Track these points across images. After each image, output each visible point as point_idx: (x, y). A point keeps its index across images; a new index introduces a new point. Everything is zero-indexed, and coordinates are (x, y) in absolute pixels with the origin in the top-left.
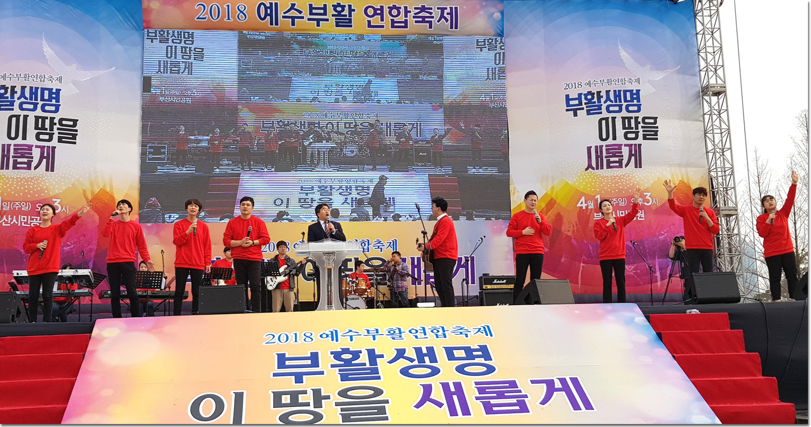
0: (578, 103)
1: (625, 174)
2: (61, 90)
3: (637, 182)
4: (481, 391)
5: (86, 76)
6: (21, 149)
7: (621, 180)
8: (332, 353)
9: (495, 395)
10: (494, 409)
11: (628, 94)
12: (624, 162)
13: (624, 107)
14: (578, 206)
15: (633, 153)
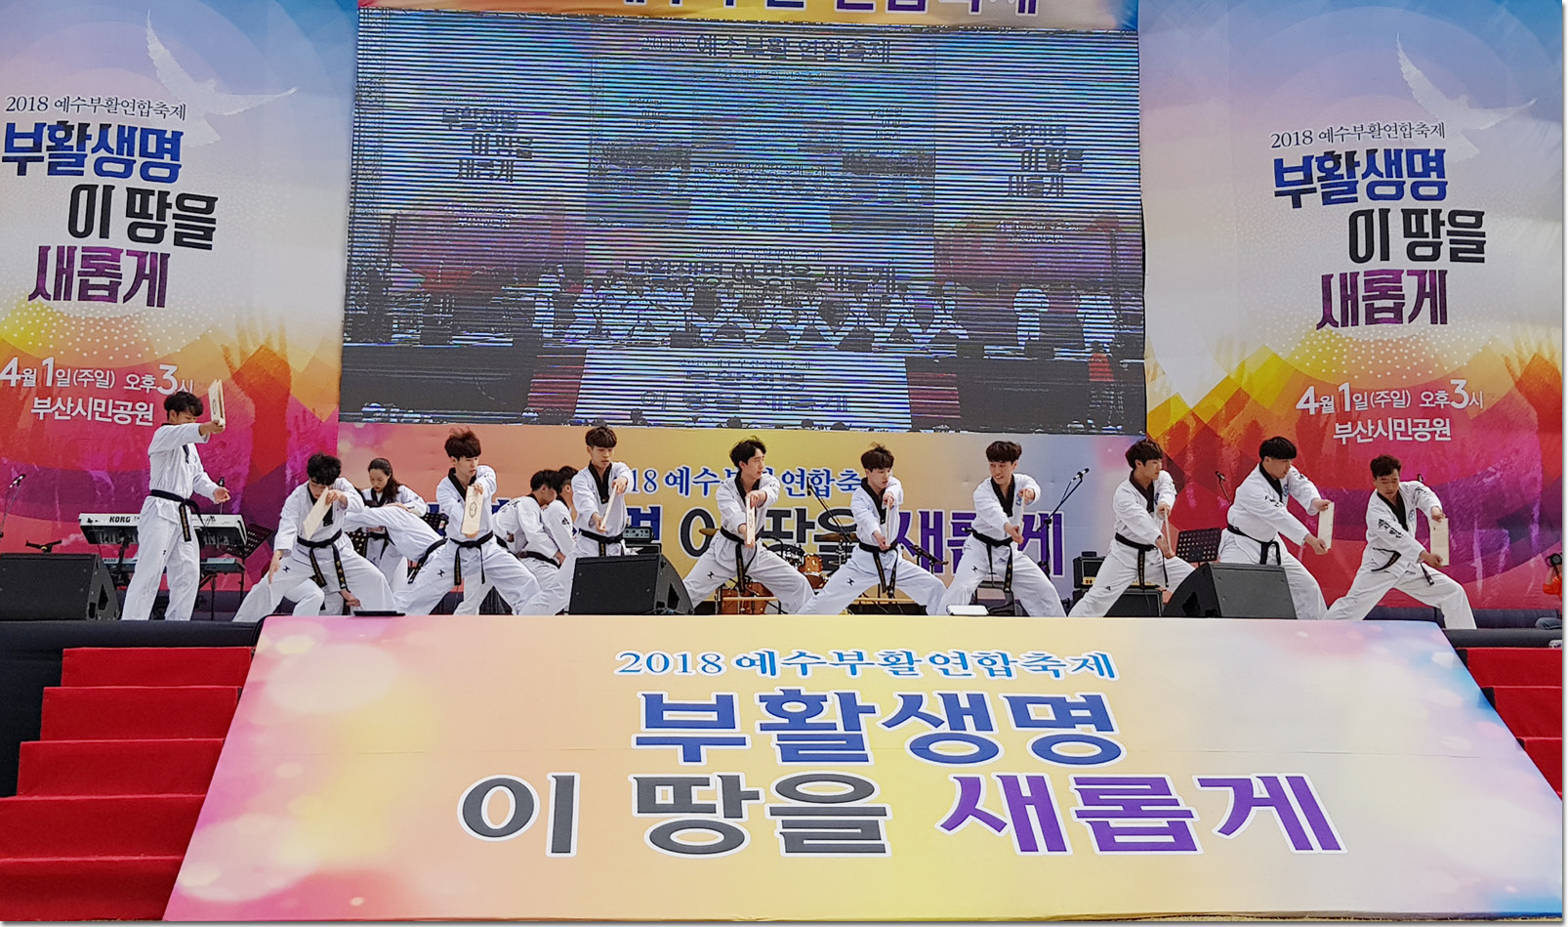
0: (1302, 178)
1: (1408, 338)
2: (182, 133)
3: (1436, 355)
4: (1088, 797)
5: (234, 105)
6: (97, 258)
7: (1398, 351)
8: (762, 699)
9: (1120, 808)
10: (1119, 839)
11: (1418, 158)
12: (1407, 311)
13: (1407, 188)
14: (1298, 407)
15: (1428, 290)
